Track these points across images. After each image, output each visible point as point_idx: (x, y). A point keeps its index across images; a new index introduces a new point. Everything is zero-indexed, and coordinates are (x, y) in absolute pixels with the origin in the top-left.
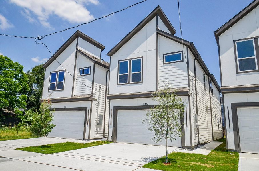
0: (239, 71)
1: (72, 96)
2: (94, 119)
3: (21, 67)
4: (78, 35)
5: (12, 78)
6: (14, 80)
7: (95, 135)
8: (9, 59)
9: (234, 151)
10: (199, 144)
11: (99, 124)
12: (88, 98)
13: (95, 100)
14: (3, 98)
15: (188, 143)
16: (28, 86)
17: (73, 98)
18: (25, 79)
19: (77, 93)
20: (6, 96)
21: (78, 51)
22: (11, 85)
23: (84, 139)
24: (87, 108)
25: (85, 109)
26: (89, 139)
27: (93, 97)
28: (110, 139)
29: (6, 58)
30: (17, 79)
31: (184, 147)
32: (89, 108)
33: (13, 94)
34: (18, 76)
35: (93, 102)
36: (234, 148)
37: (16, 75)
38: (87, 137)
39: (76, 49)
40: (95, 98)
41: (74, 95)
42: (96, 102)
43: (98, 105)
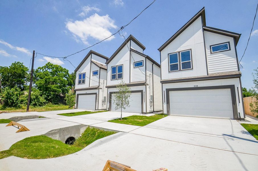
0: (170, 71)
1: (89, 87)
2: (101, 99)
3: (68, 71)
4: (91, 53)
5: (62, 77)
6: (65, 78)
7: (102, 107)
8: (61, 67)
9: (166, 114)
10: (154, 111)
11: (104, 102)
12: (96, 88)
13: (101, 89)
14: (58, 88)
15: (144, 111)
16: (72, 81)
17: (90, 88)
18: (70, 77)
19: (92, 85)
20: (60, 87)
21: (92, 62)
22: (62, 81)
23: (96, 110)
24: (96, 93)
25: (96, 94)
26: (98, 110)
27: (100, 87)
28: (108, 110)
29: (59, 66)
30: (66, 77)
31: (143, 113)
32: (98, 93)
33: (64, 86)
34: (66, 76)
35: (100, 90)
36: (166, 113)
37: (65, 75)
38: (97, 109)
39: (91, 61)
40: (101, 88)
41: (90, 86)
42: (102, 90)
43: (103, 92)
